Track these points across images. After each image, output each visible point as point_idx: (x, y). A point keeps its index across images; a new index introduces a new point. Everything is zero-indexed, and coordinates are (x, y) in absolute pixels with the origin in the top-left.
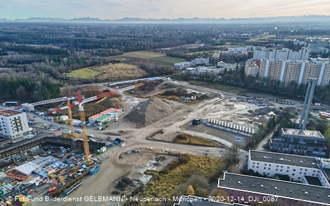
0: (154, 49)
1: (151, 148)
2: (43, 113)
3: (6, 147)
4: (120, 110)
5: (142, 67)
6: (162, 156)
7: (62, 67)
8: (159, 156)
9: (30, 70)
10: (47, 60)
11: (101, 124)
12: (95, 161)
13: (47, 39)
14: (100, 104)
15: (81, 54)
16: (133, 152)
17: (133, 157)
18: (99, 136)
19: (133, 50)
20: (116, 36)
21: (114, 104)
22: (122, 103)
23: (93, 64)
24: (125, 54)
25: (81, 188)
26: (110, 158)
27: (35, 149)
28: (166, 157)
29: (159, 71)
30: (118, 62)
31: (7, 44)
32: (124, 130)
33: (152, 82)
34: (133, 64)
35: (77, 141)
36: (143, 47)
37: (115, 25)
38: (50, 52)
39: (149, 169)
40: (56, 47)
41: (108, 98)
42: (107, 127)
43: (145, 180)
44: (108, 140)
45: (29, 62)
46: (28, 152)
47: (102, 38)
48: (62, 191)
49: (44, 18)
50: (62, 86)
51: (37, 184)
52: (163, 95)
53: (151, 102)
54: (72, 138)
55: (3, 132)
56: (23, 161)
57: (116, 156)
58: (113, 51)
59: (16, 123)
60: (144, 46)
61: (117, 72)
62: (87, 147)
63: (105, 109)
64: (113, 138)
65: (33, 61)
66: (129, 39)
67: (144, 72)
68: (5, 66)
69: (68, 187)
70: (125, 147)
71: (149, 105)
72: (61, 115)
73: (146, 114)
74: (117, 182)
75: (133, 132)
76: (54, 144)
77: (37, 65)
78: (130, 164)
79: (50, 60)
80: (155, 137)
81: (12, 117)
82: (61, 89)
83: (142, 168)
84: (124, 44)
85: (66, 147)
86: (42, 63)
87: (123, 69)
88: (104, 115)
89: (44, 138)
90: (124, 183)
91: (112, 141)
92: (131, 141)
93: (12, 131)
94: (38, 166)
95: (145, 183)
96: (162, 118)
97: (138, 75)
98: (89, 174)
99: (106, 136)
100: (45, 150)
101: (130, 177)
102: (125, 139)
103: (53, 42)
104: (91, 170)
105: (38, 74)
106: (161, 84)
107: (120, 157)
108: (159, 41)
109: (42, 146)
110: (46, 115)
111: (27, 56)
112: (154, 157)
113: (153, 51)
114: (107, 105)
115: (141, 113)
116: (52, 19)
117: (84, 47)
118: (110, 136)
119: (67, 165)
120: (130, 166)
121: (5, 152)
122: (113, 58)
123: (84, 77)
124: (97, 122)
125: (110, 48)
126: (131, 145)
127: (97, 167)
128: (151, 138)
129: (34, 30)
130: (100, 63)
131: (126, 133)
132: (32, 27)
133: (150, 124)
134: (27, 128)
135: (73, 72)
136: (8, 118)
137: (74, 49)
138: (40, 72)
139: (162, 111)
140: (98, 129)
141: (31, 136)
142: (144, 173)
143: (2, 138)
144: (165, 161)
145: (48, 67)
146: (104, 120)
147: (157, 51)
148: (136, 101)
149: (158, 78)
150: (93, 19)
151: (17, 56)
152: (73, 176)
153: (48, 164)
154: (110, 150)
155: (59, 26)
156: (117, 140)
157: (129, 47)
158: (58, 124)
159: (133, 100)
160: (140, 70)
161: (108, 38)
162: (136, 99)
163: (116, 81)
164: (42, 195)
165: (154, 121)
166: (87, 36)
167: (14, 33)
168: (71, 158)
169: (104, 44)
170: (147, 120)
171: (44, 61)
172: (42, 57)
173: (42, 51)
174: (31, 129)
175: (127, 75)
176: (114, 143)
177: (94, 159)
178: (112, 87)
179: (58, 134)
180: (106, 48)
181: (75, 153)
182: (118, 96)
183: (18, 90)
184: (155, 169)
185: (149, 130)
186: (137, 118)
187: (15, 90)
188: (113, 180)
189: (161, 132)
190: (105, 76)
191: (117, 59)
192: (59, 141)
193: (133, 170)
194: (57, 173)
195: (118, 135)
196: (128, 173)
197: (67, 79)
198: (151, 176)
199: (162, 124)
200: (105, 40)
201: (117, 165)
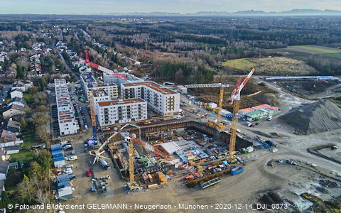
0: (329, 43)
1: (315, 165)
2: (193, 97)
3: (158, 123)
4: (276, 108)
5: (310, 63)
6: (332, 181)
7: (219, 55)
8: (327, 179)
9: (190, 56)
10: (207, 48)
11: (251, 120)
12: (238, 160)
13: (210, 30)
14: (253, 97)
15: (240, 44)
16: (288, 162)
17: (287, 169)
18: (246, 132)
19: (301, 44)
20: (280, 28)
21: (269, 101)
22: (279, 101)
23: (251, 56)
24: (288, 48)
25: (218, 186)
26: (256, 162)
27: (181, 130)
28: (338, 183)
29: (336, 70)
30: (280, 55)
31: (176, 33)
32: (278, 132)
33: (323, 82)
34: (298, 59)
35: (222, 132)
36: (314, 41)
37: (281, 17)
38: (210, 41)
39: (309, 192)
40: (216, 37)
41: (262, 93)
42: (257, 124)
43: (302, 205)
44: (257, 140)
45: (190, 49)
46: (174, 132)
47: (264, 29)
48: (199, 183)
49: (210, 12)
50: (216, 74)
51: (176, 167)
52: (337, 99)
53: (321, 105)
54: (217, 128)
55: (158, 108)
56: (169, 139)
57: (264, 160)
58: (275, 44)
59: (170, 102)
60: (316, 39)
61: (276, 66)
62: (233, 142)
63: (257, 104)
64: (264, 139)
65: (194, 49)
66: (296, 31)
67: (313, 69)
68: (171, 52)
69: (205, 181)
70: (276, 154)
71: (318, 109)
72: (210, 102)
73: (311, 119)
74: (262, 195)
75: (289, 137)
76: (198, 130)
77: (196, 52)
78: (282, 177)
79: (209, 48)
80: (322, 152)
81: (168, 96)
82: (215, 76)
83: (298, 187)
84: (290, 37)
85: (209, 136)
86: (201, 51)
87: (284, 63)
88: (255, 110)
89: (191, 122)
90: (271, 199)
91: (261, 142)
92: (286, 149)
93: (165, 109)
94: (180, 148)
95: (301, 210)
96: (335, 128)
97: (303, 72)
98: (230, 173)
99: (256, 135)
100: (189, 134)
101: (280, 194)
102: (278, 145)
103: (214, 32)
104: (233, 170)
105: (196, 60)
106: (336, 86)
107: (269, 164)
108: (338, 35)
109: (187, 129)
110: (197, 100)
111: (190, 44)
112: (318, 179)
113: (328, 46)
114: (261, 100)
115: (304, 117)
116: (218, 13)
117: (243, 38)
118: (259, 136)
119: (207, 156)
120: (282, 180)
121: (156, 127)
122: (274, 51)
123: (238, 68)
124: (246, 117)
125: (271, 40)
126: (285, 154)
127: (240, 168)
128: (315, 151)
129: (200, 22)
130: (258, 55)
131: (279, 136)
132: (198, 20)
133: (315, 133)
134: (178, 109)
135: (228, 61)
136: (166, 96)
137: (233, 39)
138: (198, 58)
139: (335, 120)
140: (247, 125)
141: (180, 117)
142: (301, 195)
143: (156, 114)
144: (335, 189)
145: (206, 54)
146: (255, 116)
147: (334, 47)
148: (297, 102)
149: (332, 78)
150: (257, 12)
151: (181, 43)
152: (212, 169)
153: (189, 149)
154: (257, 153)
155: (222, 18)
156: (268, 142)
157: (296, 39)
158: (205, 111)
159: (294, 100)
160: (307, 66)
161: (271, 30)
162: (298, 99)
163: (274, 75)
164: (179, 179)
165: (322, 131)
166: (248, 27)
167: (184, 25)
168: (212, 149)
169: (265, 36)
170: (311, 126)
171: (204, 49)
172: (203, 45)
173: (204, 40)
174: (181, 110)
175: (290, 70)
176: (264, 145)
177: (238, 158)
178: (269, 81)
179: (204, 121)
180: (268, 40)
181: (218, 145)
182: (275, 92)
183: (177, 73)
184: (318, 195)
185: (312, 140)
186: (297, 122)
187: (175, 72)
188: (257, 190)
189: (332, 147)
190: (262, 69)
191: (278, 53)
192: (203, 128)
193: (285, 187)
194: (197, 161)
195: (270, 137)
196: (278, 188)
197: (221, 68)
198: (311, 204)
199: (333, 136)
200: (268, 32)
201: (264, 173)
